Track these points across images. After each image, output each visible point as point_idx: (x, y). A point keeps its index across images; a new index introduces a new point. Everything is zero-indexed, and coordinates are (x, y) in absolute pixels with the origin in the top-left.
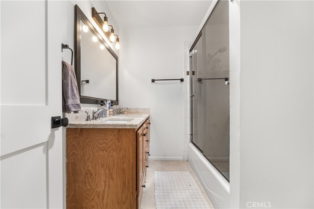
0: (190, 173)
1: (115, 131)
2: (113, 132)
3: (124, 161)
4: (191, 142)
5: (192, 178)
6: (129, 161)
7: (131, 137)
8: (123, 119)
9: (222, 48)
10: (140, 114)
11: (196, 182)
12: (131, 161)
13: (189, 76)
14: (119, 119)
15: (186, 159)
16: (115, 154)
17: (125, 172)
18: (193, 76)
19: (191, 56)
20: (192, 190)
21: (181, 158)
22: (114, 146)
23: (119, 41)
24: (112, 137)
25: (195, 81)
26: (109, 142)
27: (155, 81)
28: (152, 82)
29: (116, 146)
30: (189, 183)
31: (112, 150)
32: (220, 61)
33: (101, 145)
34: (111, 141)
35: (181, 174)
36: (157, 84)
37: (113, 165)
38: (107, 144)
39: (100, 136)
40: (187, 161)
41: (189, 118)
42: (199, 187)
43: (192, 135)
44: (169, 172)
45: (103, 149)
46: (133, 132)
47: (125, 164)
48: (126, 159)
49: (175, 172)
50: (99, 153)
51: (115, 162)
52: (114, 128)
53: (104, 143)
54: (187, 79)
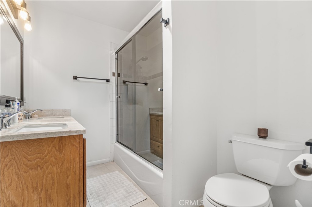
0: (119, 172)
1: (55, 140)
2: (52, 142)
3: (69, 174)
4: (117, 142)
5: (123, 176)
6: (75, 173)
7: (77, 145)
8: (46, 124)
9: (145, 57)
10: (58, 117)
11: (127, 178)
12: (78, 172)
13: (114, 78)
14: (40, 125)
15: (112, 160)
16: (55, 169)
17: (69, 187)
18: (118, 77)
19: (117, 58)
20: (126, 186)
21: (107, 160)
22: (53, 159)
23: (30, 21)
24: (50, 149)
25: (120, 83)
26: (46, 156)
27: (78, 78)
28: (74, 79)
29: (56, 159)
30: (121, 181)
31: (51, 164)
32: (141, 68)
33: (33, 162)
34: (50, 153)
35: (110, 175)
36: (79, 81)
37: (53, 183)
38: (43, 159)
39: (31, 149)
40: (113, 161)
41: (115, 119)
42: (130, 182)
43: (118, 135)
44: (98, 177)
45: (36, 167)
46: (80, 139)
47: (70, 177)
48: (70, 172)
49: (105, 175)
50: (28, 173)
51: (56, 179)
52: (55, 136)
53: (37, 158)
54: (113, 80)
